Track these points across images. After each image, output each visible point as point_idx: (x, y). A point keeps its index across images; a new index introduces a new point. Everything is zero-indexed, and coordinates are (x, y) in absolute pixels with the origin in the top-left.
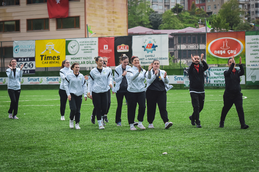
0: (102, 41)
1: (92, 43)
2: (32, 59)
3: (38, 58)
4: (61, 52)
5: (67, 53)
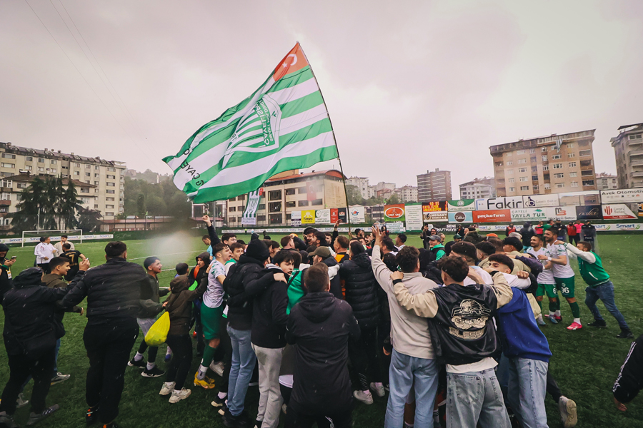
0: (332, 210)
1: (328, 212)
2: (300, 220)
4: (313, 216)
5: (316, 217)
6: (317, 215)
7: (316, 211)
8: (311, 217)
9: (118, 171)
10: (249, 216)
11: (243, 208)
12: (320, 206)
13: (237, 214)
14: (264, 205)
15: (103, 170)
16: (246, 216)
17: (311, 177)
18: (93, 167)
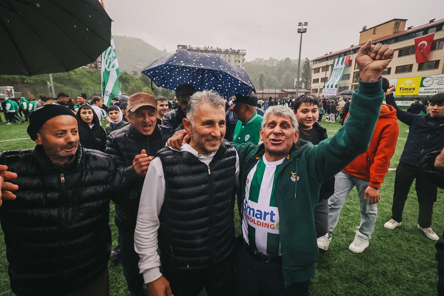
6: (424, 83)
7: (423, 78)
8: (413, 86)
9: (241, 56)
10: (330, 87)
11: (325, 80)
12: (436, 71)
13: (319, 85)
14: (349, 75)
15: (233, 56)
16: (328, 87)
17: (425, 30)
18: (227, 55)
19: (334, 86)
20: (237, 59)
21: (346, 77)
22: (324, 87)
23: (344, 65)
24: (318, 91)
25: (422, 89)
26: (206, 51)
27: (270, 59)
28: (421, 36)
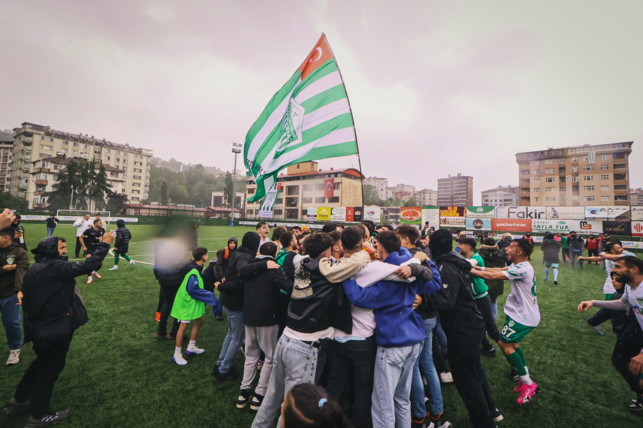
0: (348, 209)
1: (343, 210)
2: (316, 216)
3: (318, 216)
4: (329, 213)
5: (332, 214)
6: (333, 213)
7: (332, 209)
8: (327, 214)
9: (145, 158)
10: (266, 209)
12: (337, 204)
13: (255, 206)
14: (282, 199)
15: (131, 157)
16: (264, 209)
17: (329, 175)
18: (122, 153)
19: (270, 209)
20: (138, 159)
21: (279, 201)
22: (260, 209)
23: (276, 191)
24: (254, 212)
25: (332, 216)
26: (78, 140)
27: (170, 161)
28: (327, 178)
